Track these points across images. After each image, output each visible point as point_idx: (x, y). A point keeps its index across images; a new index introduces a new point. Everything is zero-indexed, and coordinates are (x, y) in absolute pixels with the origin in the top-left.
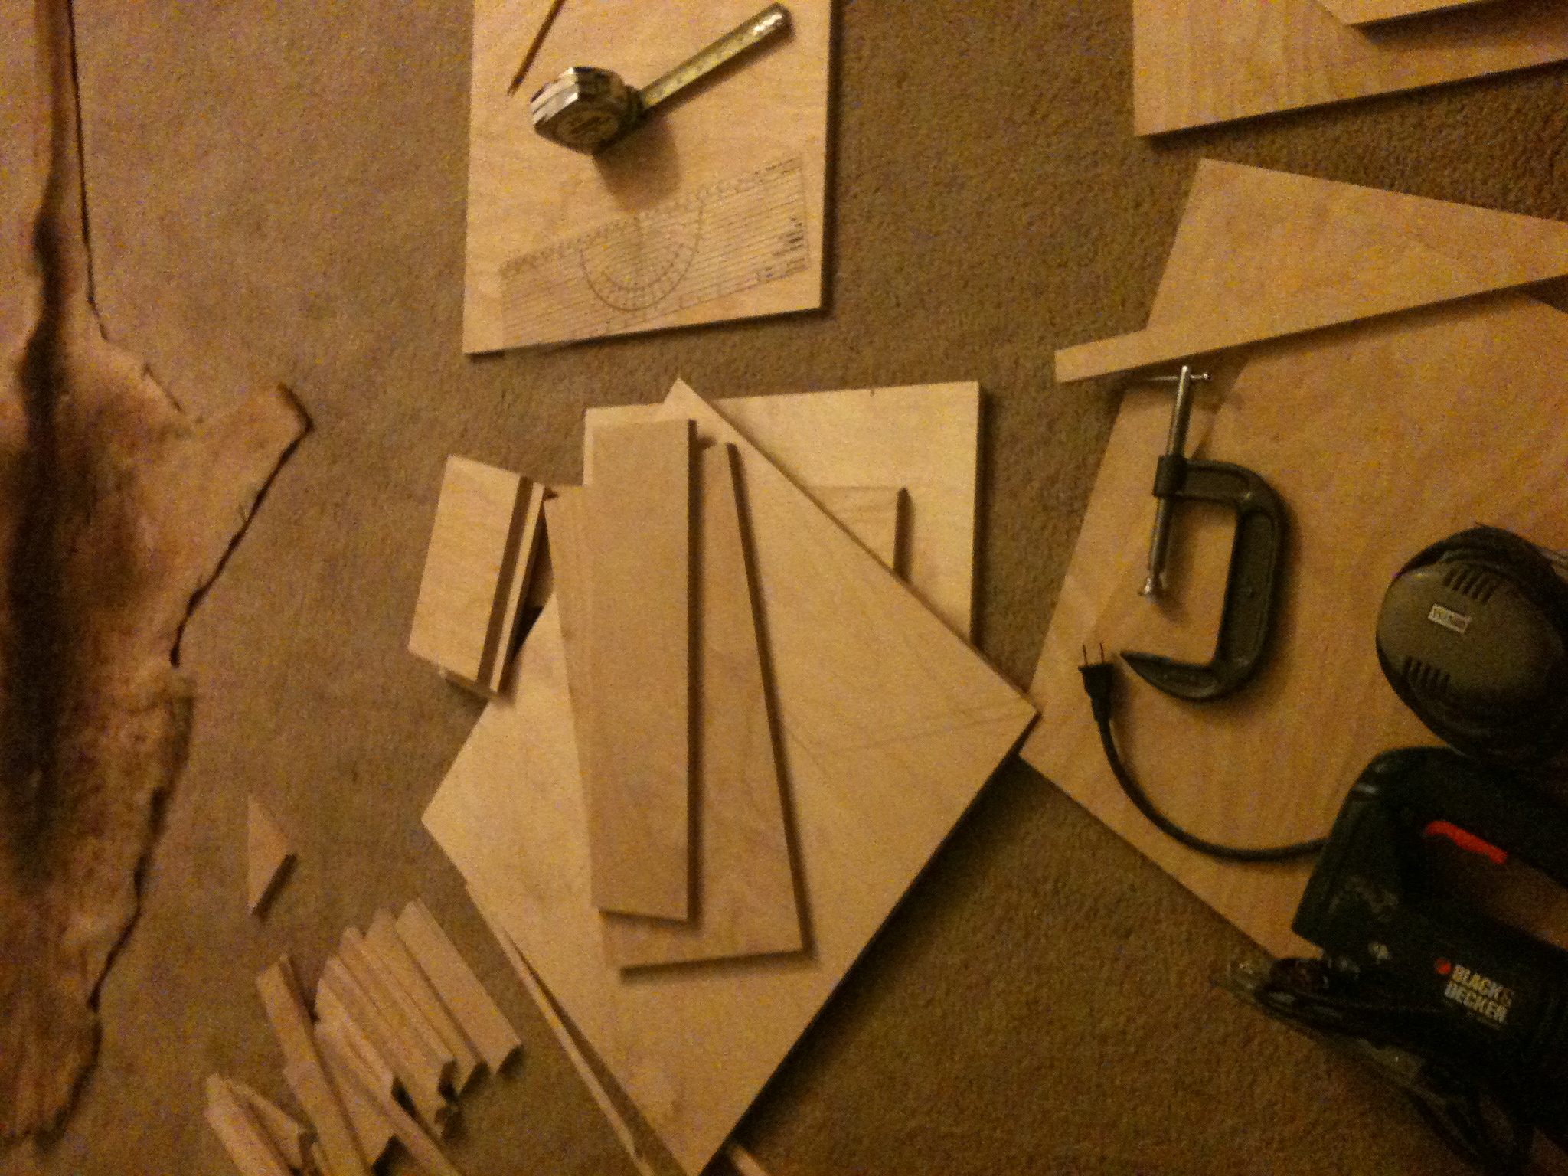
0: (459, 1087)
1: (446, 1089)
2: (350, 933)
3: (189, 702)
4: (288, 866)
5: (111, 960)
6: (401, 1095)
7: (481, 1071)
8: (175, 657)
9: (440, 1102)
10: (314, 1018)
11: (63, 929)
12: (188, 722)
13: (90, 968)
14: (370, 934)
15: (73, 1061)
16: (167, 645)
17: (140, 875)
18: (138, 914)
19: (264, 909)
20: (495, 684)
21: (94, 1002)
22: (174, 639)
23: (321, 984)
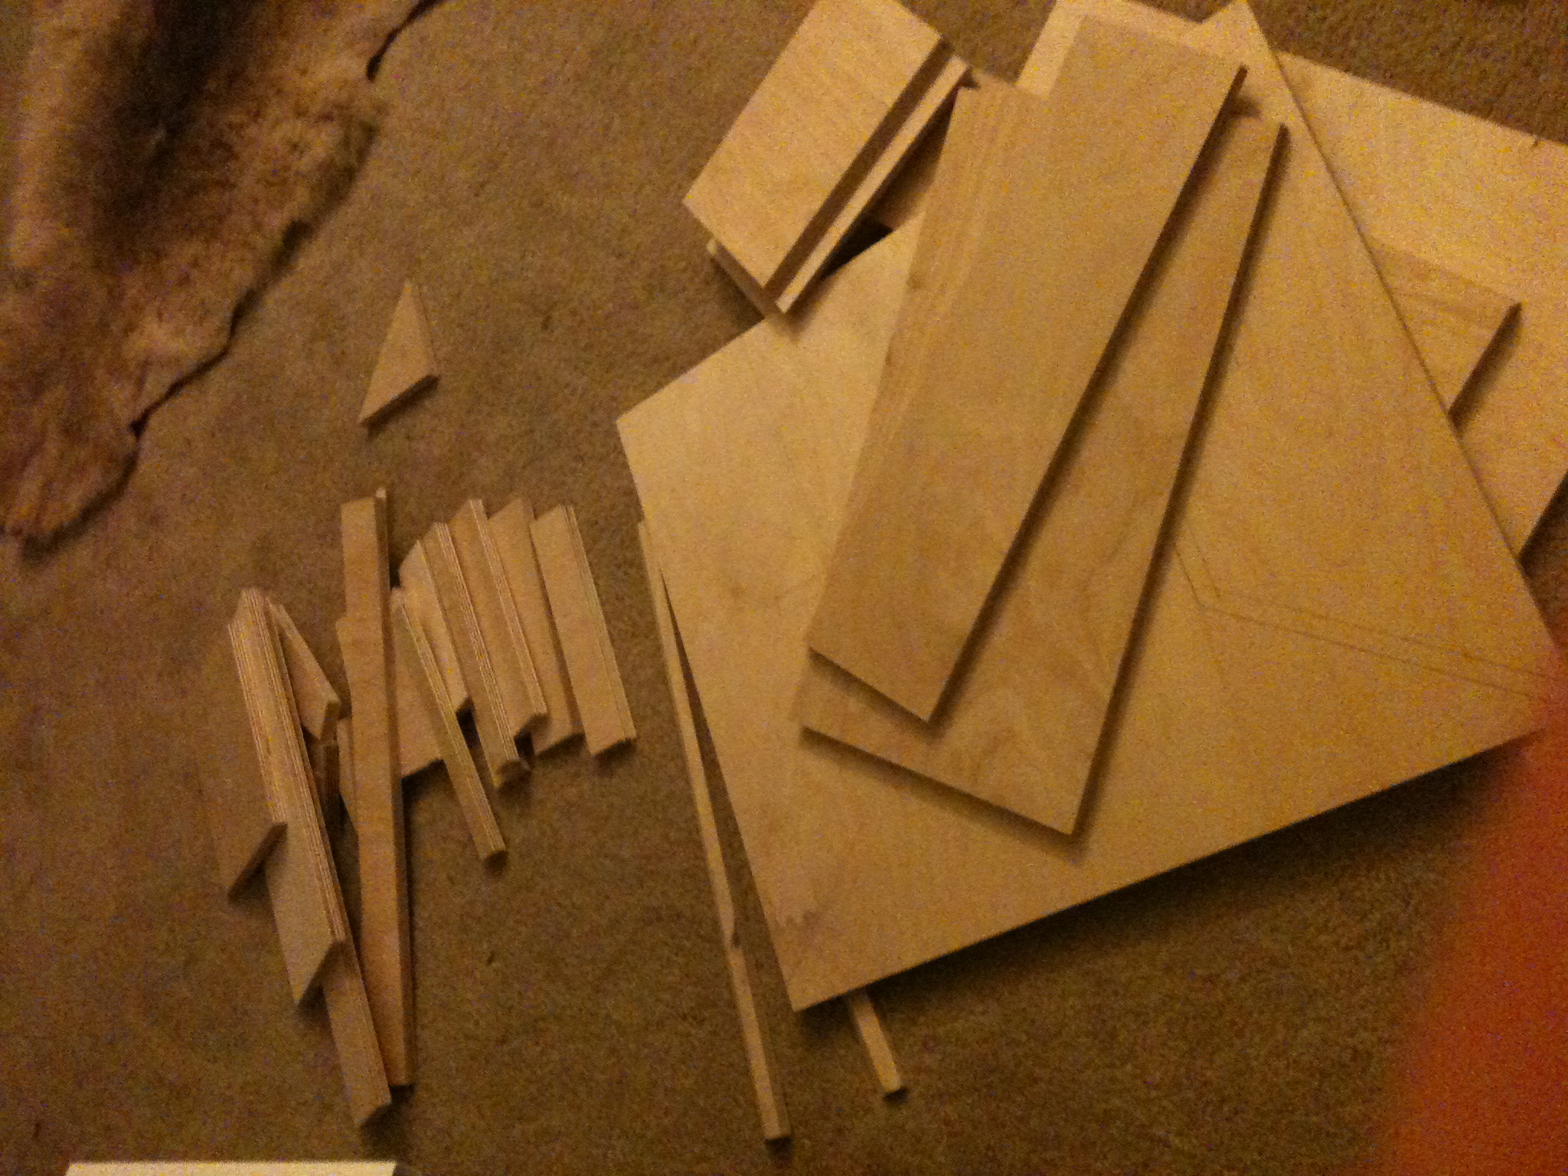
0: (540, 746)
1: (524, 742)
2: (476, 505)
3: (370, 132)
4: (426, 388)
5: (175, 389)
6: (467, 718)
7: (574, 743)
8: (373, 68)
9: (511, 754)
10: (395, 581)
11: (130, 328)
12: (362, 155)
13: (148, 386)
14: (496, 517)
15: (94, 480)
16: (369, 47)
17: (243, 311)
18: (224, 353)
19: (378, 422)
20: (785, 302)
21: (138, 427)
22: (380, 44)
23: (418, 547)
